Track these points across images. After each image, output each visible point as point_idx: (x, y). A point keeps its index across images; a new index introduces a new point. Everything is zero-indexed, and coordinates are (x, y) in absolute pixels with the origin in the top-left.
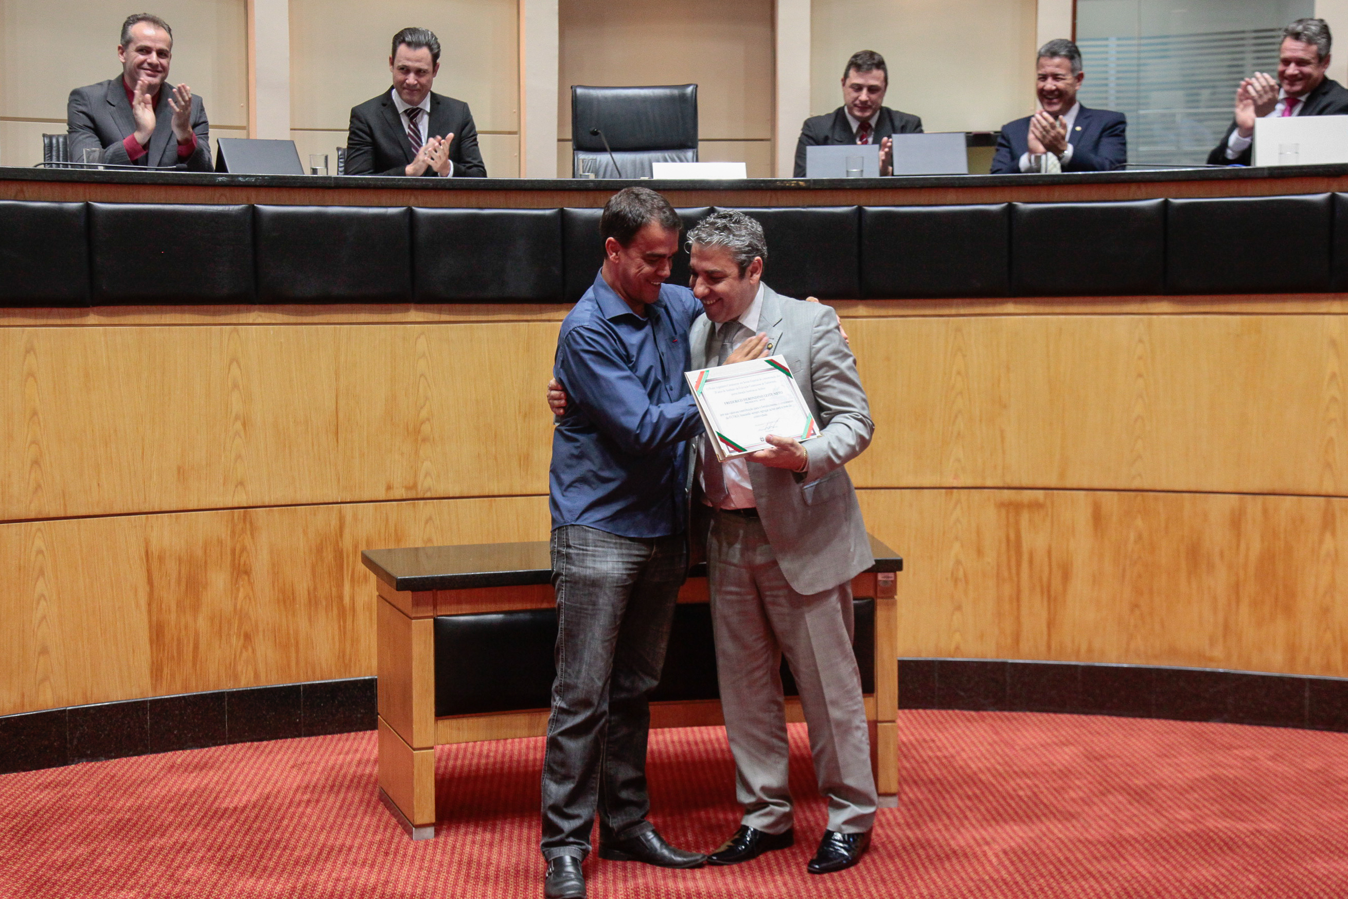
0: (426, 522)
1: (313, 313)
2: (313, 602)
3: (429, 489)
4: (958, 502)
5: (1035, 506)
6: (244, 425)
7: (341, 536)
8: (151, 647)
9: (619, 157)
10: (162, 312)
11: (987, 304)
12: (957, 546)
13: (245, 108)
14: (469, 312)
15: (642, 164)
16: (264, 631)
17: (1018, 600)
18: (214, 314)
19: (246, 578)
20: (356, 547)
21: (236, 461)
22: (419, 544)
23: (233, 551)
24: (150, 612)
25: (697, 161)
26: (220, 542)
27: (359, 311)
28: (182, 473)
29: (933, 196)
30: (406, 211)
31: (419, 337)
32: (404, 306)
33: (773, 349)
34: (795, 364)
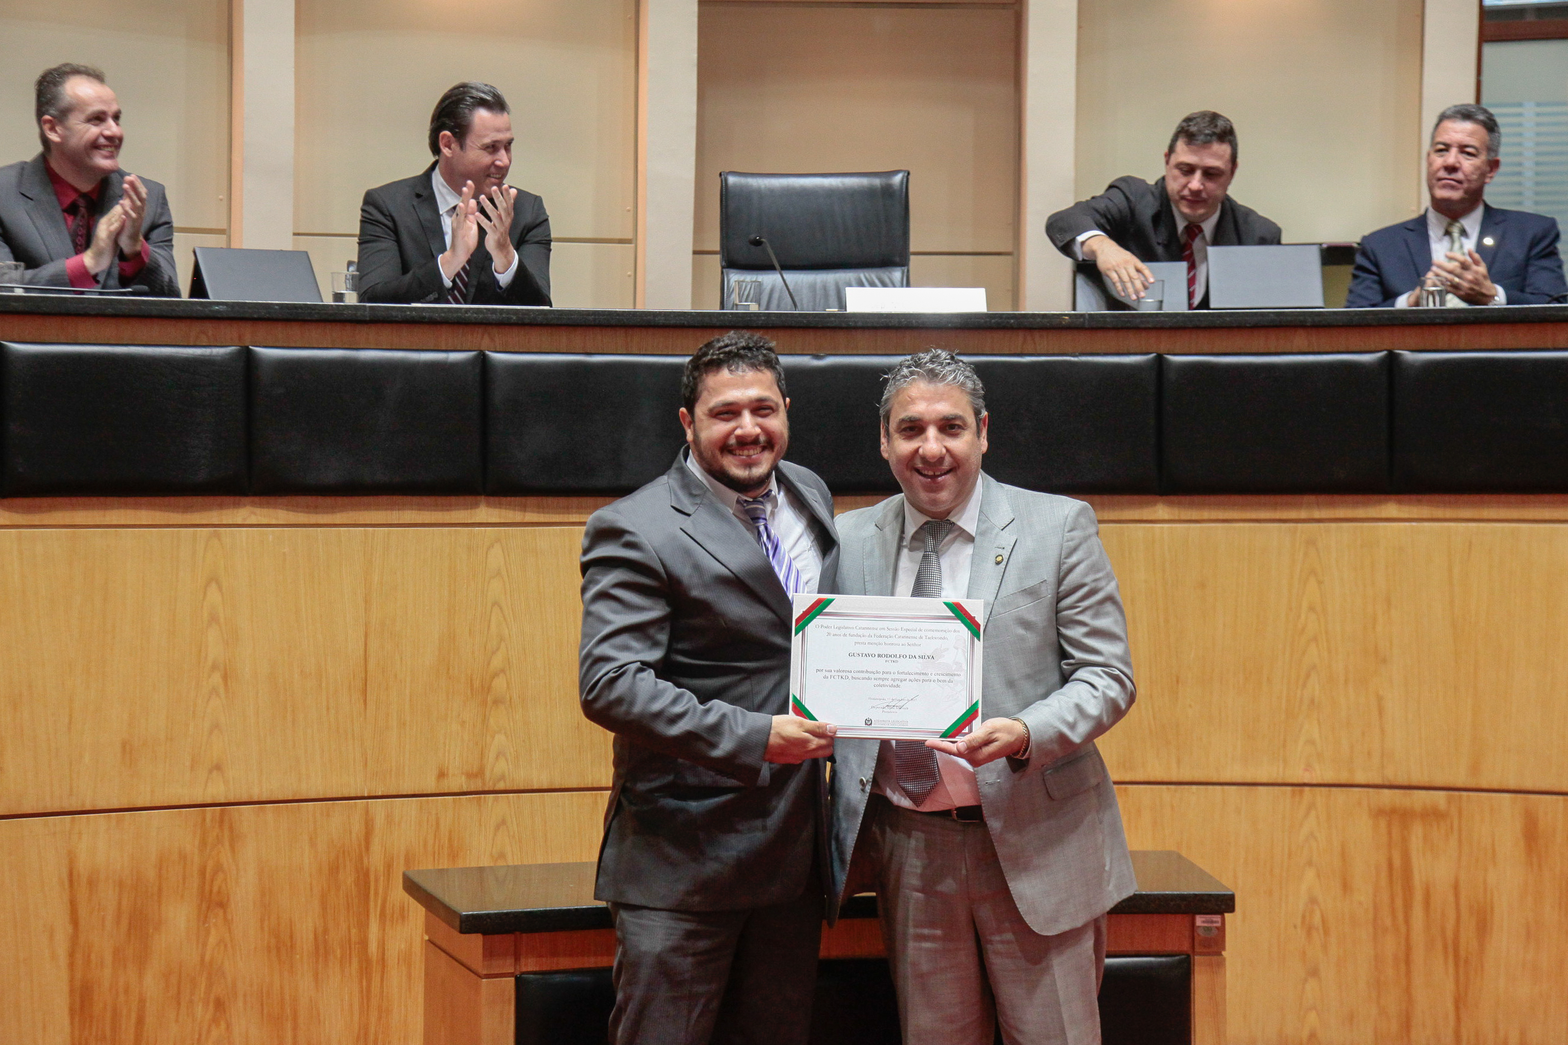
0: (497, 828)
1: (332, 509)
2: (322, 951)
3: (502, 777)
4: (1312, 806)
5: (1433, 815)
6: (225, 678)
7: (367, 849)
8: (72, 1023)
9: (794, 278)
10: (105, 507)
11: (1356, 505)
12: (1310, 874)
13: (225, 202)
15: (829, 288)
16: (245, 995)
17: (1408, 962)
18: (186, 509)
19: (221, 912)
20: (389, 867)
21: (211, 733)
22: (486, 862)
23: (202, 872)
24: (71, 966)
25: (908, 285)
26: (183, 857)
27: (402, 507)
28: (128, 750)
29: (1273, 340)
30: (476, 358)
31: (492, 546)
32: (470, 499)
33: (1004, 563)
34: (1040, 586)
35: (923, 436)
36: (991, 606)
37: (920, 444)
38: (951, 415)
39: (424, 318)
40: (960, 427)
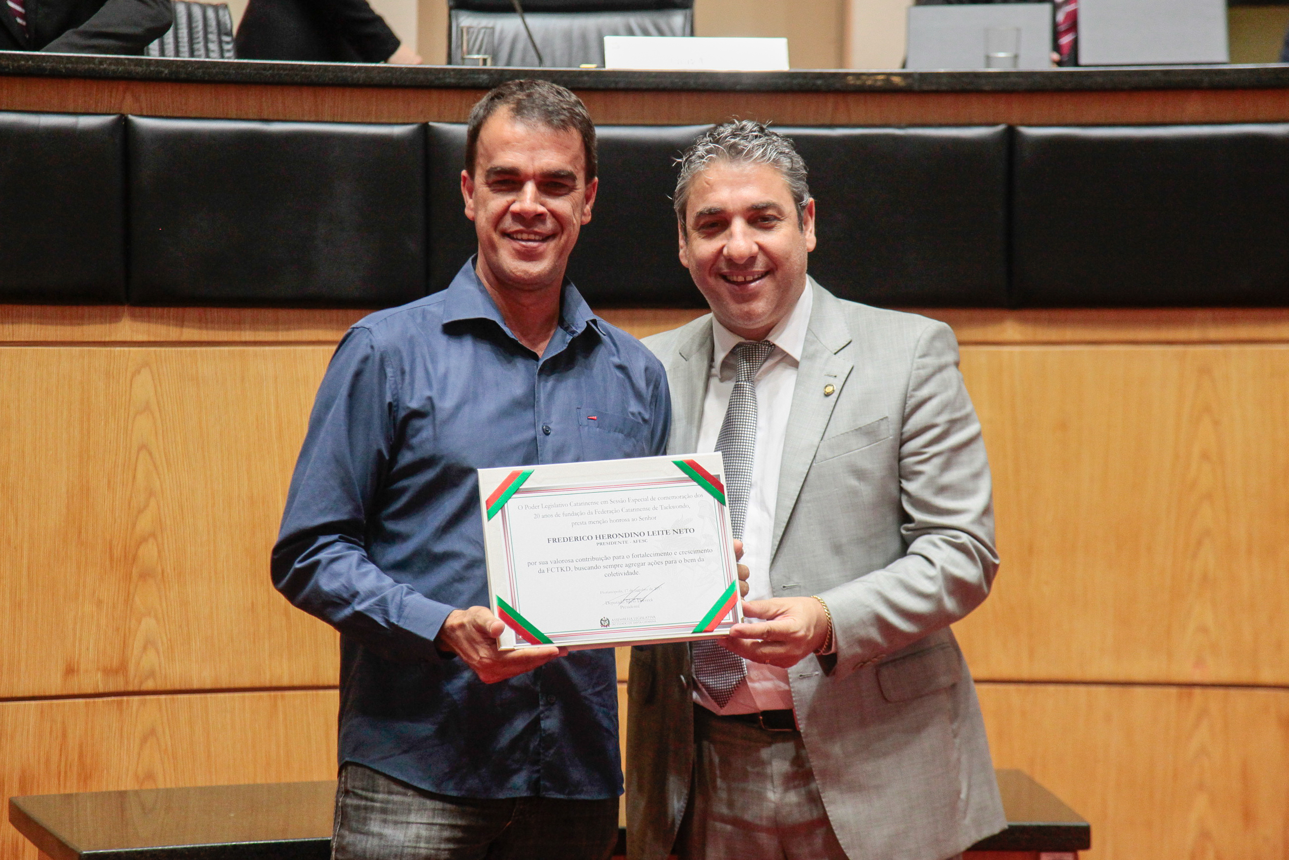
0: (144, 740)
3: (152, 674)
4: (1203, 714)
9: (539, 23)
11: (1263, 321)
12: (1201, 802)
14: (238, 324)
15: (584, 37)
22: (128, 784)
25: (692, 34)
27: (17, 319)
29: (1158, 106)
30: (116, 124)
31: (138, 371)
32: (109, 310)
33: (835, 395)
34: (879, 425)
35: (727, 232)
36: (816, 449)
37: (724, 242)
38: (761, 202)
39: (44, 69)
40: (776, 218)
